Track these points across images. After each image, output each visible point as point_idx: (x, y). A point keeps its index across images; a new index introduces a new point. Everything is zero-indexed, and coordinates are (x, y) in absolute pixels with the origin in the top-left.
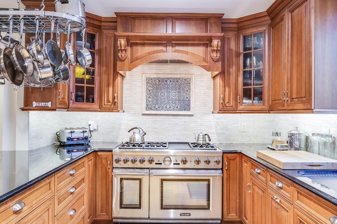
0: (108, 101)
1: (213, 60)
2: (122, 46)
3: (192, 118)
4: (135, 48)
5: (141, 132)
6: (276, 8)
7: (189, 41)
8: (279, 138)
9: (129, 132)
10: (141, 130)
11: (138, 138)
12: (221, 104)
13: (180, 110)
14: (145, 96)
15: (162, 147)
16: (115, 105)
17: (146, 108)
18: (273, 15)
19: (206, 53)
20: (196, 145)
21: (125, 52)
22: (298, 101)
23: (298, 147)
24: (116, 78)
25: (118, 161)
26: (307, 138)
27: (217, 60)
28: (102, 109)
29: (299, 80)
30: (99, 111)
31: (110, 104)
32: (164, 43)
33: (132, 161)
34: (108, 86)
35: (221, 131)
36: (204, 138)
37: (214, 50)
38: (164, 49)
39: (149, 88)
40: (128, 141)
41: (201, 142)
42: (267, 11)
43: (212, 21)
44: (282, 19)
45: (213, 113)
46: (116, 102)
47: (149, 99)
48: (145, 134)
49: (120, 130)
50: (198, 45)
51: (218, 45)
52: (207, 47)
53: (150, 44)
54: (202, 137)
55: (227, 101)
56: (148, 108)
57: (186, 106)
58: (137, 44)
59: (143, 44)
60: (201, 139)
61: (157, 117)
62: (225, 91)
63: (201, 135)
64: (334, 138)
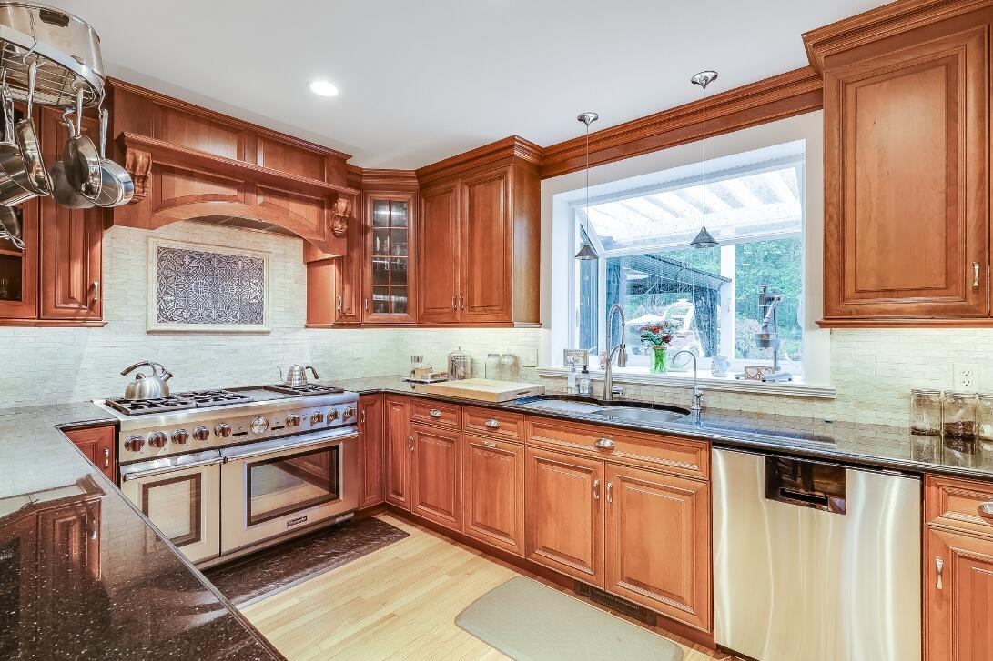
0: (69, 298)
1: (334, 234)
2: (138, 168)
3: (266, 338)
4: (167, 179)
5: (159, 373)
6: (435, 171)
7: (292, 189)
8: (420, 365)
9: (124, 374)
10: (157, 367)
11: (151, 386)
12: (337, 313)
13: (243, 321)
14: (155, 290)
15: (225, 400)
16: (91, 309)
17: (158, 317)
18: (426, 180)
19: (321, 218)
20: (285, 390)
21: (143, 182)
22: (486, 311)
23: (463, 374)
24: (96, 242)
25: (135, 445)
26: (472, 361)
27: (341, 235)
28: (44, 317)
29: (487, 284)
30: (37, 325)
31: (76, 306)
32: (239, 183)
33: (174, 439)
34: (70, 259)
35: (321, 360)
36: (302, 373)
37: (339, 217)
38: (240, 195)
39: (165, 272)
40: (122, 395)
41: (298, 382)
42: (417, 171)
43: (332, 164)
44: (450, 190)
45: (306, 327)
46: (94, 301)
47: (165, 298)
48: (171, 376)
49: (76, 372)
50: (308, 201)
51: (346, 209)
52: (323, 208)
53: (206, 179)
54: (297, 373)
55: (346, 307)
56: (163, 315)
57: (254, 313)
58: (172, 171)
59: (190, 175)
60: (297, 377)
61: (187, 338)
62: (344, 289)
63: (297, 368)
64: (516, 358)
